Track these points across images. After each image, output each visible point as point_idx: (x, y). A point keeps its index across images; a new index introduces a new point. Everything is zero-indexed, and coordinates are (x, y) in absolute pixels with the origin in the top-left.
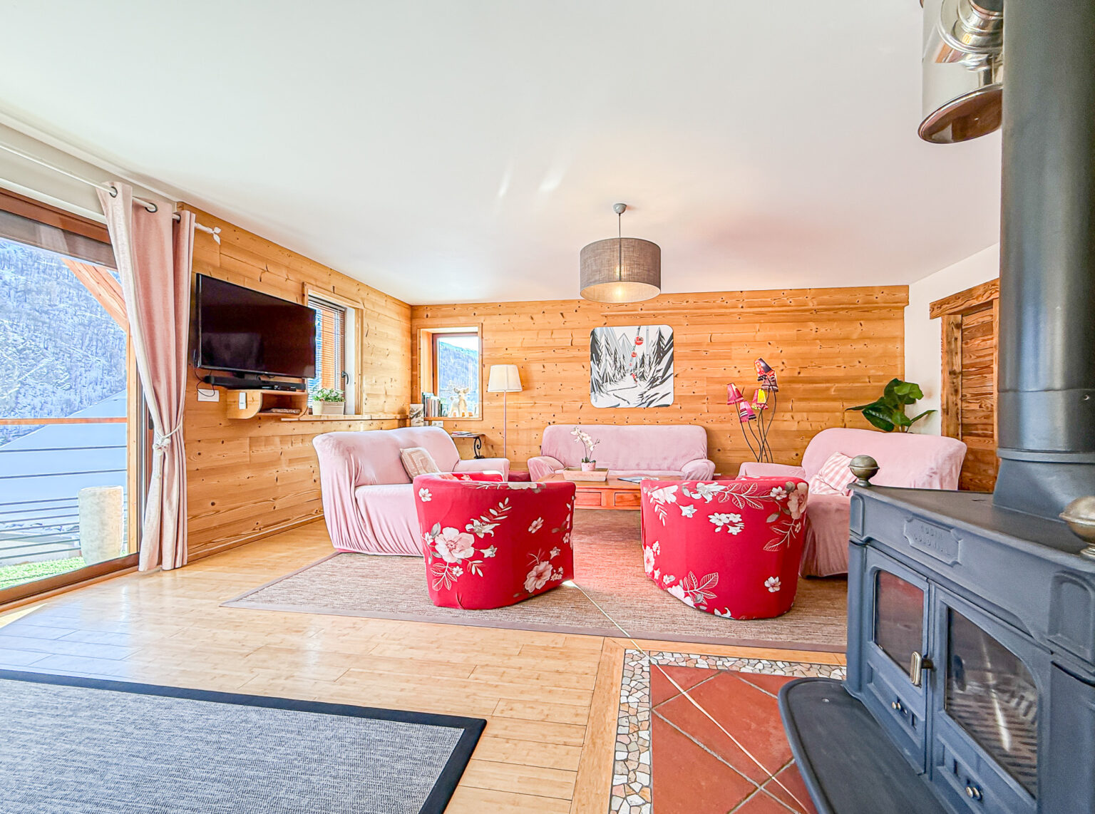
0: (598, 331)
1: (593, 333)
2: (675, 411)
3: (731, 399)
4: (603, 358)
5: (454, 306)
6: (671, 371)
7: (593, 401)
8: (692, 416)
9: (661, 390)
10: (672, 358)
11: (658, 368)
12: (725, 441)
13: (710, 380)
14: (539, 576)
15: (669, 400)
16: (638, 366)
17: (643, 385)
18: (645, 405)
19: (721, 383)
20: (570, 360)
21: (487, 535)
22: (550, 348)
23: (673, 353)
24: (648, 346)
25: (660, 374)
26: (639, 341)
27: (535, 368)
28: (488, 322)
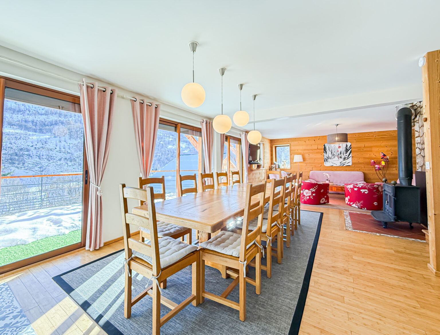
0: (326, 145)
1: (324, 145)
2: (353, 167)
3: (372, 164)
4: (328, 152)
5: (282, 139)
6: (351, 155)
7: (325, 164)
8: (359, 169)
9: (347, 161)
10: (351, 152)
11: (346, 155)
12: (371, 176)
13: (365, 158)
14: (323, 200)
15: (350, 164)
16: (339, 154)
17: (341, 160)
18: (342, 166)
19: (369, 159)
20: (318, 153)
21: (314, 191)
22: (311, 150)
23: (351, 151)
24: (342, 149)
25: (347, 156)
26: (339, 147)
27: (307, 156)
28: (292, 143)
